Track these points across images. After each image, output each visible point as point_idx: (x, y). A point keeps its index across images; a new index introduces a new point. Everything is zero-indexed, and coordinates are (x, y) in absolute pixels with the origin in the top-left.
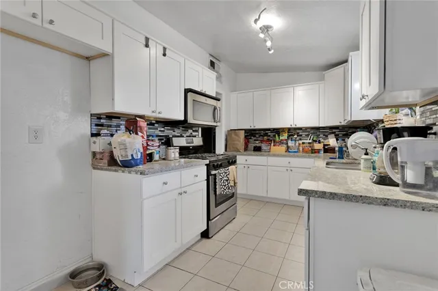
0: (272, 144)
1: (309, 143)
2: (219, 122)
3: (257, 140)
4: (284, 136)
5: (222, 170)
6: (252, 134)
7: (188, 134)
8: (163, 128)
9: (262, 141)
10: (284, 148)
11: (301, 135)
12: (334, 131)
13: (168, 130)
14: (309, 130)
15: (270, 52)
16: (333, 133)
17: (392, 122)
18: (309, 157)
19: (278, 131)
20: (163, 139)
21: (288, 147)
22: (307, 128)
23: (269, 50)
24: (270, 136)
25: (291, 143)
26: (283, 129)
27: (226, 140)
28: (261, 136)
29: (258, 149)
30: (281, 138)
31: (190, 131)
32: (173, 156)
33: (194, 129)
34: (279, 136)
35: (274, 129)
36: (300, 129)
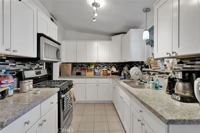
0: (87, 71)
1: (106, 71)
2: (61, 59)
3: (77, 69)
4: (93, 67)
5: (67, 93)
6: (75, 65)
7: (36, 67)
8: (15, 63)
9: (81, 70)
10: (93, 73)
11: (100, 66)
12: (114, 64)
13: (19, 64)
14: (103, 64)
15: (94, 20)
16: (114, 65)
17: (155, 64)
18: (107, 78)
19: (89, 64)
20: (14, 73)
21: (95, 73)
22: (103, 63)
23: (94, 19)
24: (84, 66)
25: (96, 71)
26: (92, 63)
27: (60, 69)
28: (80, 66)
29: (79, 74)
30: (91, 68)
31: (38, 65)
32: (27, 88)
33: (40, 63)
34: (90, 66)
35: (87, 63)
36: (100, 63)
